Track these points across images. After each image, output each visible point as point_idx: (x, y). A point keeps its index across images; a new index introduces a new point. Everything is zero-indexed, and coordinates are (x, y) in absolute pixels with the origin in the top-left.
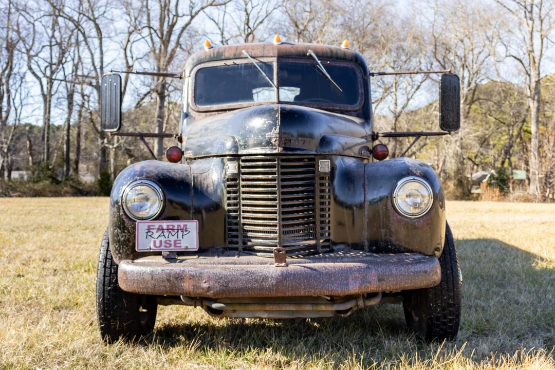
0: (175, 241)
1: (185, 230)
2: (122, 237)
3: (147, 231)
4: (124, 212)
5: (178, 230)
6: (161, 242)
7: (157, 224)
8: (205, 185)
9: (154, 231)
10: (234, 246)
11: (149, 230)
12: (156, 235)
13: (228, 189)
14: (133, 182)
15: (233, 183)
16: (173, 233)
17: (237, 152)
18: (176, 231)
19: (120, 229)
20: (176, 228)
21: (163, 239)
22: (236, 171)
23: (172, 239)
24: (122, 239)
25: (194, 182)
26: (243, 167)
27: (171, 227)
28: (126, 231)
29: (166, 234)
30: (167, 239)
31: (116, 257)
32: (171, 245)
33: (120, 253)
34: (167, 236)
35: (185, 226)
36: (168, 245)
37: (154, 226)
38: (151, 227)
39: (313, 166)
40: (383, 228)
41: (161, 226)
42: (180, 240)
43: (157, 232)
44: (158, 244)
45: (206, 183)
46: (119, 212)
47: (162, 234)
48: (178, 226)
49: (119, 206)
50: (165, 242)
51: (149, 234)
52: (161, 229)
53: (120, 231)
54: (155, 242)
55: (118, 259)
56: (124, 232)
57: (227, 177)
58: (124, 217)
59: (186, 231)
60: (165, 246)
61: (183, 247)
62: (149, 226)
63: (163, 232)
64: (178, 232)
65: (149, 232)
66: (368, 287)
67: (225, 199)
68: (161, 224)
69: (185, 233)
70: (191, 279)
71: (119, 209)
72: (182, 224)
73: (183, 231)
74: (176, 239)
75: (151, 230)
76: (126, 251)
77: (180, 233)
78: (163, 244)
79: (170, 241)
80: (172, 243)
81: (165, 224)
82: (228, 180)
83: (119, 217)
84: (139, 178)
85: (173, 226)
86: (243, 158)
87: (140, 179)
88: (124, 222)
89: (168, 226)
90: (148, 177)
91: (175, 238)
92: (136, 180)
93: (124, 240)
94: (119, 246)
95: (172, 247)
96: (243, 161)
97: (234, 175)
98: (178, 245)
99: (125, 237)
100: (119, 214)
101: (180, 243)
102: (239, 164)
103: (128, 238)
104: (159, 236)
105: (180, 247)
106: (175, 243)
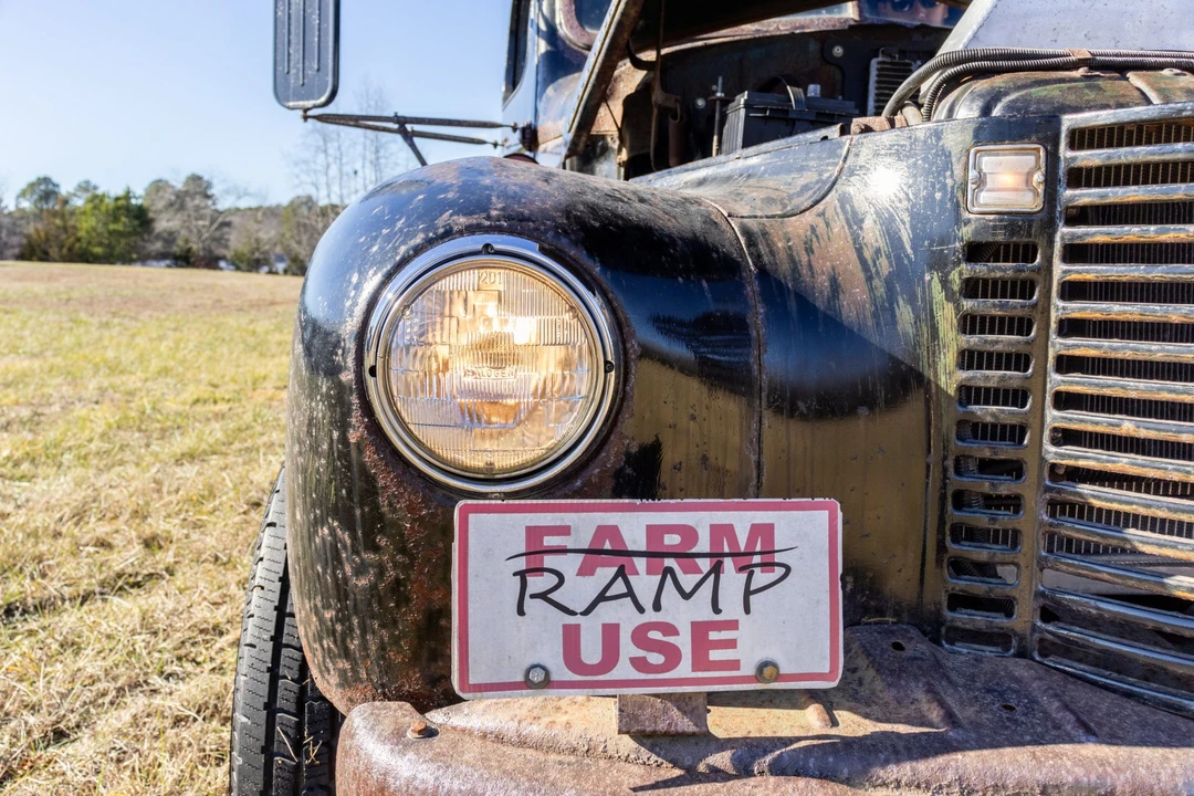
0: (700, 630)
1: (760, 556)
2: (360, 571)
3: (521, 564)
4: (375, 428)
5: (717, 557)
6: (611, 633)
7: (583, 522)
8: (823, 281)
9: (569, 565)
10: (979, 620)
11: (535, 552)
12: (578, 591)
13: (968, 304)
14: (430, 243)
15: (1004, 269)
16: (688, 581)
18: (705, 565)
19: (349, 524)
20: (703, 545)
21: (622, 614)
22: (1030, 202)
23: (682, 614)
24: (363, 582)
25: (758, 258)
26: (1078, 177)
27: (672, 540)
28: (382, 541)
29: (645, 584)
30: (651, 616)
31: (324, 670)
32: (673, 656)
33: (346, 654)
34: (647, 600)
35: (764, 532)
36: (656, 659)
37: (564, 530)
38: (550, 541)
41: (613, 532)
42: (732, 625)
43: (585, 571)
45: (822, 267)
46: (344, 426)
47: (619, 587)
48: (720, 531)
49: (340, 386)
50: (639, 637)
51: (537, 583)
52: (606, 551)
53: (346, 537)
54: (571, 637)
55: (334, 679)
56: (376, 549)
57: (967, 232)
58: (369, 456)
59: (768, 565)
60: (639, 664)
61: (748, 669)
62: (534, 533)
63: (621, 573)
64: (717, 570)
65: (540, 570)
67: (948, 358)
69: (760, 578)
71: (339, 402)
73: (747, 569)
74: (707, 614)
75: (549, 561)
76: (382, 647)
77: (732, 580)
78: (628, 649)
79: (669, 629)
80: (684, 642)
81: (634, 524)
82: (974, 252)
83: (345, 455)
84: (462, 220)
85: (689, 534)
86: (1083, 120)
87: (471, 230)
88: (370, 491)
89: (654, 532)
90: (522, 219)
91: (700, 609)
92: (448, 234)
93: (373, 587)
94: (342, 618)
95: (684, 669)
96: (1081, 139)
97: (1014, 221)
98: (715, 655)
99: (381, 572)
100: (344, 440)
101: (732, 644)
102: (1053, 158)
103: (397, 581)
104: (602, 597)
105: (735, 665)
106: (705, 643)
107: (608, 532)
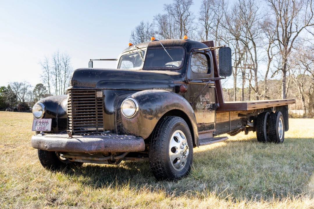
0: (44, 127)
1: (47, 123)
6: (39, 127)
16: (44, 124)
21: (40, 126)
23: (43, 126)
27: (43, 121)
29: (41, 124)
35: (48, 121)
37: (38, 121)
39: (94, 95)
43: (39, 123)
50: (41, 127)
51: (37, 124)
54: (38, 127)
60: (40, 129)
61: (46, 130)
66: (100, 150)
69: (47, 124)
77: (46, 124)
78: (40, 128)
80: (43, 128)
85: (44, 121)
89: (42, 121)
91: (44, 126)
95: (43, 130)
98: (44, 129)
106: (44, 128)
107: (40, 121)
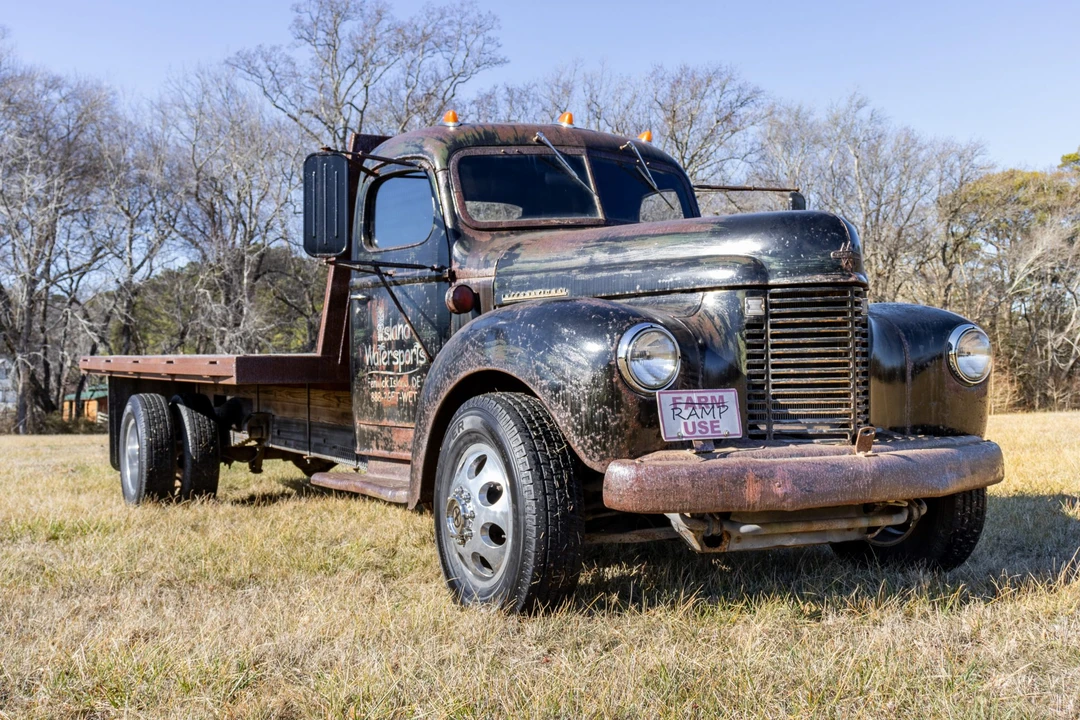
0: (712, 423)
1: (722, 404)
2: (613, 420)
3: (672, 407)
4: (621, 377)
5: (713, 404)
6: (694, 423)
7: (684, 396)
8: (707, 337)
9: (683, 407)
10: (759, 431)
11: (675, 404)
12: (685, 413)
13: (748, 341)
15: (756, 331)
16: (708, 411)
17: (767, 281)
18: (710, 406)
19: (610, 406)
20: (710, 401)
21: (694, 419)
22: (761, 312)
23: (708, 419)
24: (614, 424)
26: (773, 306)
27: (703, 400)
28: (622, 410)
29: (699, 411)
30: (701, 419)
32: (707, 430)
33: (604, 449)
34: (700, 416)
35: (721, 397)
36: (704, 430)
37: (680, 398)
38: (678, 401)
40: (934, 400)
42: (718, 422)
43: (686, 408)
44: (691, 429)
46: (611, 377)
47: (694, 412)
48: (713, 398)
49: (610, 366)
50: (699, 424)
51: (677, 411)
52: (690, 403)
53: (609, 410)
54: (686, 424)
55: (597, 459)
56: (620, 412)
57: (746, 321)
58: (620, 385)
59: (723, 406)
60: (700, 432)
61: (723, 433)
62: (674, 399)
63: (693, 409)
64: (713, 408)
65: (676, 408)
67: (744, 357)
68: (690, 395)
69: (722, 409)
70: (757, 482)
71: (609, 372)
72: (717, 394)
73: (719, 407)
74: (713, 419)
75: (678, 406)
76: (618, 444)
77: (717, 410)
78: (698, 428)
79: (705, 423)
80: (709, 426)
81: (694, 396)
82: (749, 326)
83: (610, 386)
85: (706, 398)
86: (773, 291)
88: (619, 395)
89: (699, 398)
91: (711, 418)
92: (637, 324)
93: (618, 425)
94: (605, 437)
95: (710, 433)
96: (773, 296)
97: (757, 318)
98: (716, 429)
99: (621, 420)
100: (611, 381)
101: (718, 426)
102: (766, 301)
103: (626, 422)
104: (690, 415)
105: (719, 432)
106: (713, 427)
107: (689, 398)
